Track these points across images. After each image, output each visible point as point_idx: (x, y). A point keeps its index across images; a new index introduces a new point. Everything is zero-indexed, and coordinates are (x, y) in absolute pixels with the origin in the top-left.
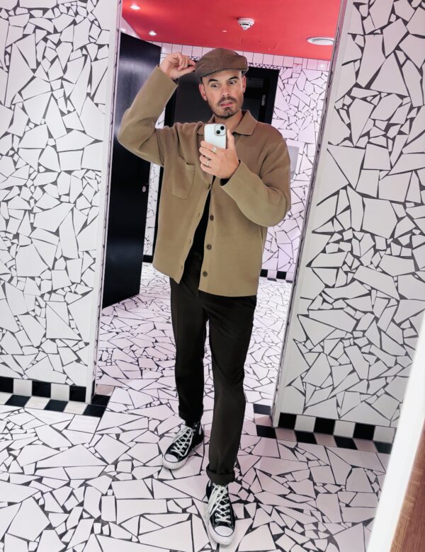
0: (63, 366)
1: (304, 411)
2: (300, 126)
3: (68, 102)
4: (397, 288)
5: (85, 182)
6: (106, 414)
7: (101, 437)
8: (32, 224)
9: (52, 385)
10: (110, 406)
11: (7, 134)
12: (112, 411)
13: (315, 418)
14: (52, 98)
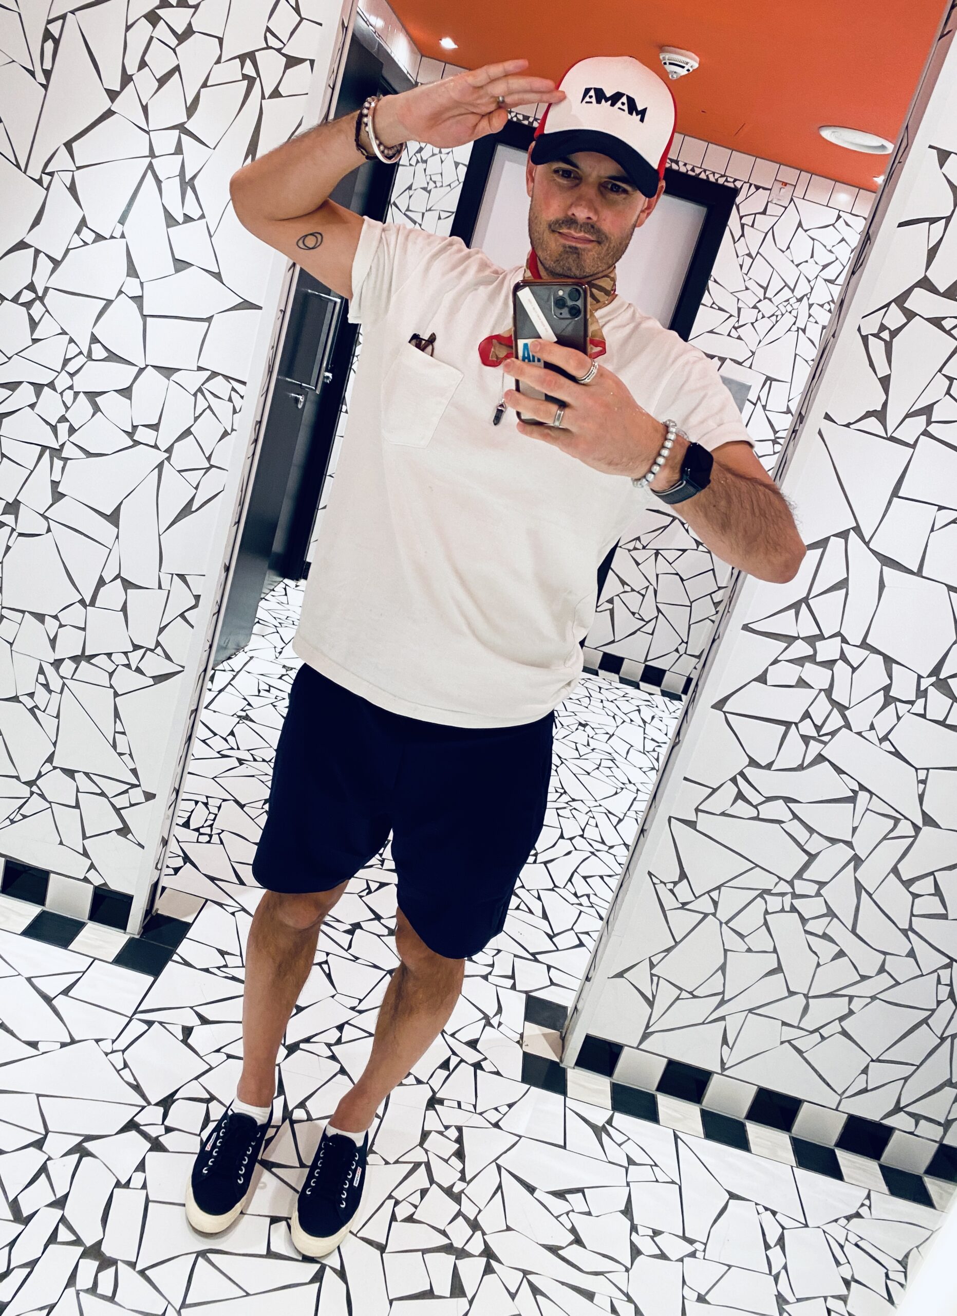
0: (85, 837)
1: (641, 1043)
2: (762, 333)
3: (189, 191)
4: (921, 797)
5: (202, 404)
6: (171, 969)
7: (145, 1027)
8: (55, 484)
9: (52, 875)
10: (185, 949)
11: (22, 245)
12: (187, 963)
13: (665, 1060)
14: (149, 173)
